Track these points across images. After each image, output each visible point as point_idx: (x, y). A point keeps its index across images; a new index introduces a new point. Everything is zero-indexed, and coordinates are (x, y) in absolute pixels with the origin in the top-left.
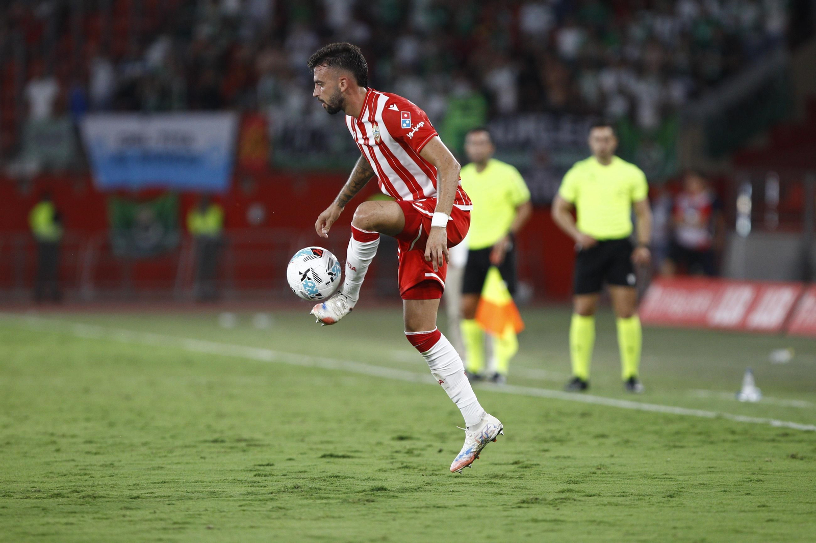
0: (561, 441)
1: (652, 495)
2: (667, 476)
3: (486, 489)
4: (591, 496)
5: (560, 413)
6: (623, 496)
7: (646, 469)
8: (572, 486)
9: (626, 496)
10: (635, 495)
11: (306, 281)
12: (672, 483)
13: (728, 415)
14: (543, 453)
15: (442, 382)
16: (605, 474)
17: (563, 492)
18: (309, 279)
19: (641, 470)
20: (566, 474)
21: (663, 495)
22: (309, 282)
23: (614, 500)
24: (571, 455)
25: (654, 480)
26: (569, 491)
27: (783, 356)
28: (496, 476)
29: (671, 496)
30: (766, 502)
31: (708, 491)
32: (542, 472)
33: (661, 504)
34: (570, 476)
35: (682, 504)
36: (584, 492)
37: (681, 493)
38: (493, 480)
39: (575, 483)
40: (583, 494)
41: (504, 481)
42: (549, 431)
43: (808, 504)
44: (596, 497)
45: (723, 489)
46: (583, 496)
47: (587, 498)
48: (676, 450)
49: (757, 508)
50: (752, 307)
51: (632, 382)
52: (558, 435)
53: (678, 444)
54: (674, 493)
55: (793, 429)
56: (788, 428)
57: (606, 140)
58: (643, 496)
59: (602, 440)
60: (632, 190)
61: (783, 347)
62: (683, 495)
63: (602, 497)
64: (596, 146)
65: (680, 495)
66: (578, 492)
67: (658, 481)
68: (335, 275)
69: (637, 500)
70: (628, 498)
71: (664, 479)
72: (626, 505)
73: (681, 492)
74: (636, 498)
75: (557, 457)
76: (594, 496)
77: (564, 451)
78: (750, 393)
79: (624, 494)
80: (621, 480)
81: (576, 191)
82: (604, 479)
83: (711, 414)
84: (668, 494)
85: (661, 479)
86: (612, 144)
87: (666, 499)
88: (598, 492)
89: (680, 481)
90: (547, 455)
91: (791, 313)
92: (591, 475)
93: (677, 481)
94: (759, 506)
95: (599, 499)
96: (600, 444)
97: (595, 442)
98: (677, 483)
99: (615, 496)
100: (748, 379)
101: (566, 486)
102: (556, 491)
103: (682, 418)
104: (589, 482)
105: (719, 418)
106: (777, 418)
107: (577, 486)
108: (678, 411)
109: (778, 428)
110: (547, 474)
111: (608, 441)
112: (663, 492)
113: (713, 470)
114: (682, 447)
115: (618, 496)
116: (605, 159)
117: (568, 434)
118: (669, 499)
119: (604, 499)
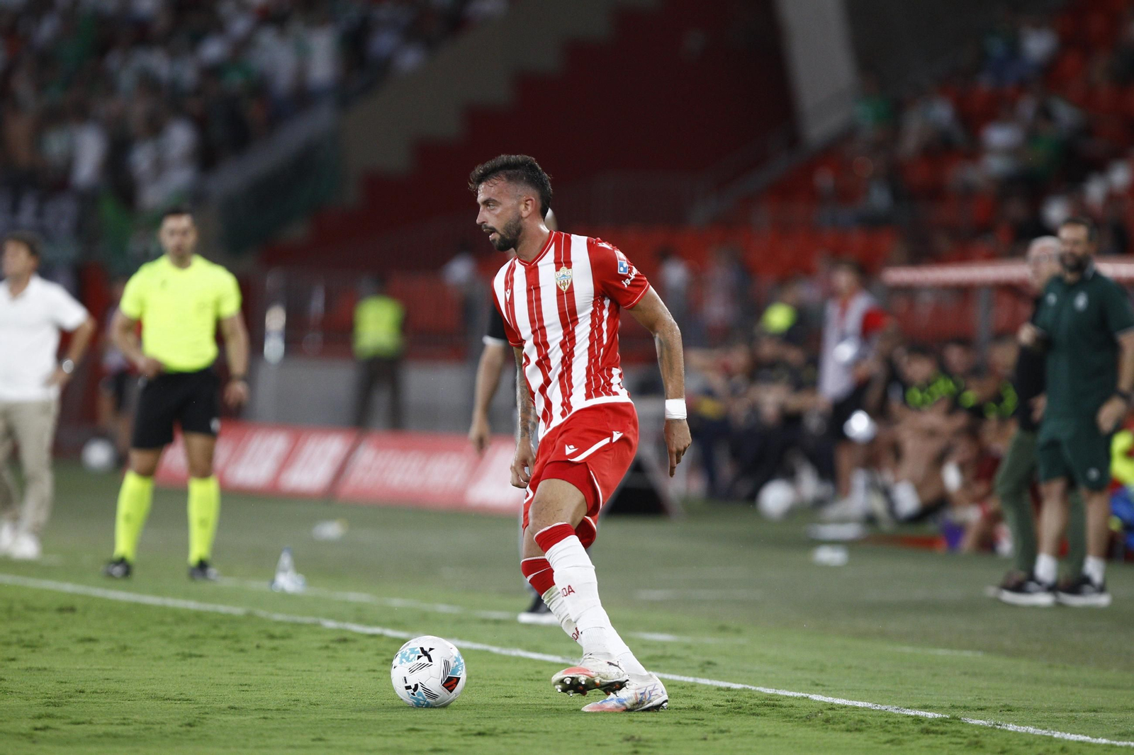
0: (32, 646)
1: (164, 723)
2: (183, 696)
4: (79, 723)
5: (29, 608)
6: (124, 724)
7: (153, 686)
8: (51, 710)
9: (129, 724)
10: (141, 723)
13: (262, 613)
14: (8, 663)
15: (573, 591)
16: (97, 693)
17: (40, 717)
19: (147, 688)
20: (42, 693)
21: (179, 723)
23: (112, 729)
24: (47, 666)
25: (166, 702)
26: (49, 716)
27: (331, 530)
29: (190, 725)
30: (322, 734)
31: (242, 718)
32: (8, 690)
33: (178, 736)
34: (49, 695)
35: (206, 736)
36: (69, 718)
37: (204, 721)
40: (69, 721)
42: (13, 632)
43: (381, 738)
44: (86, 725)
45: (262, 716)
46: (68, 724)
47: (73, 726)
48: (194, 660)
49: (311, 743)
50: (287, 461)
51: (202, 566)
52: (26, 637)
53: (195, 652)
54: (195, 721)
55: (353, 633)
56: (346, 631)
57: (184, 233)
58: (152, 724)
59: (88, 646)
60: (218, 304)
61: (330, 518)
62: (207, 724)
63: (95, 725)
64: (169, 241)
65: (202, 723)
66: (61, 718)
67: (171, 703)
69: (143, 730)
70: (131, 728)
71: (180, 700)
72: (128, 737)
73: (203, 718)
74: (143, 726)
75: (29, 669)
76: (83, 723)
77: (38, 660)
78: (287, 581)
79: (125, 721)
80: (119, 701)
81: (142, 303)
82: (95, 700)
83: (238, 611)
84: (187, 721)
85: (175, 700)
86: (191, 239)
87: (184, 729)
88: (89, 718)
89: (202, 703)
90: (13, 665)
91: (341, 470)
92: (78, 694)
93: (198, 703)
94: (314, 740)
95: (90, 728)
96: (88, 651)
97: (80, 649)
98: (196, 706)
99: (112, 724)
100: (286, 560)
101: (43, 710)
102: (31, 716)
103: (198, 616)
104: (75, 704)
105: (250, 616)
106: (331, 617)
107: (59, 709)
108: (192, 605)
109: (332, 631)
110: (16, 693)
111: (99, 648)
112: (179, 719)
113: (246, 688)
114: (201, 656)
115: (117, 724)
116: (181, 260)
117: (41, 637)
118: (188, 728)
119: (98, 727)
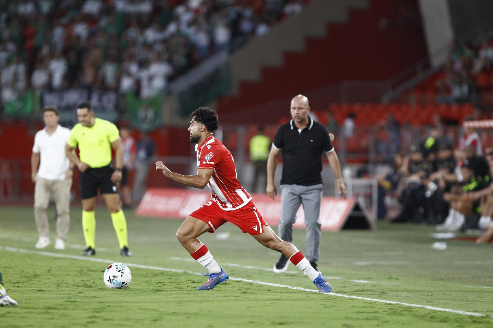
3: (44, 316)
11: (113, 282)
12: (156, 313)
18: (113, 280)
22: (114, 281)
25: (145, 311)
26: (95, 317)
27: (224, 236)
28: (50, 308)
31: (178, 317)
32: (78, 306)
33: (149, 325)
34: (95, 308)
36: (103, 318)
38: (49, 311)
39: (98, 312)
41: (55, 311)
42: (82, 281)
47: (105, 321)
48: (159, 292)
51: (126, 249)
52: (88, 283)
53: (160, 289)
54: (157, 319)
58: (139, 320)
62: (163, 320)
65: (161, 320)
66: (99, 317)
68: (122, 270)
70: (130, 322)
72: (129, 326)
73: (161, 317)
74: (135, 321)
75: (87, 297)
76: (109, 320)
77: (92, 293)
84: (154, 319)
85: (149, 310)
87: (152, 322)
88: (111, 318)
89: (161, 311)
90: (81, 295)
92: (108, 307)
93: (159, 311)
95: (112, 322)
99: (121, 320)
101: (92, 314)
102: (86, 317)
104: (106, 312)
105: (185, 273)
112: (150, 318)
114: (162, 291)
115: (124, 320)
118: (155, 322)
